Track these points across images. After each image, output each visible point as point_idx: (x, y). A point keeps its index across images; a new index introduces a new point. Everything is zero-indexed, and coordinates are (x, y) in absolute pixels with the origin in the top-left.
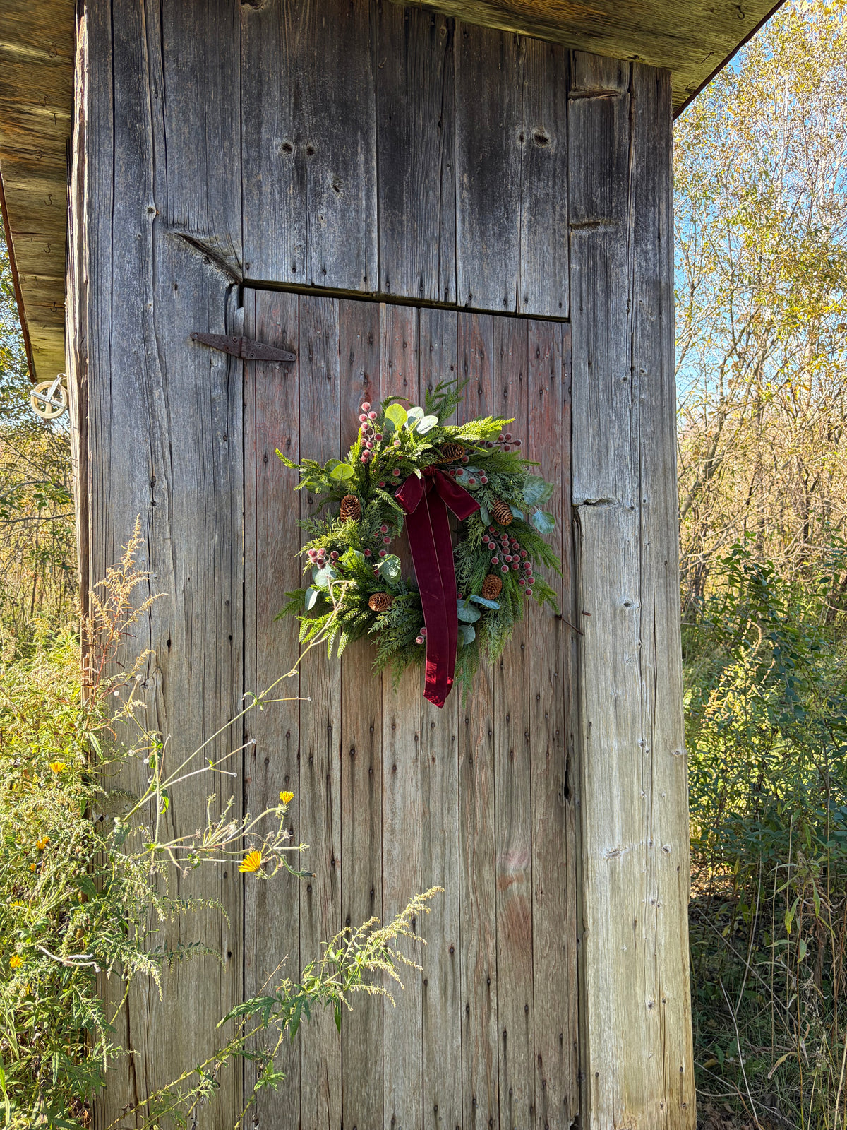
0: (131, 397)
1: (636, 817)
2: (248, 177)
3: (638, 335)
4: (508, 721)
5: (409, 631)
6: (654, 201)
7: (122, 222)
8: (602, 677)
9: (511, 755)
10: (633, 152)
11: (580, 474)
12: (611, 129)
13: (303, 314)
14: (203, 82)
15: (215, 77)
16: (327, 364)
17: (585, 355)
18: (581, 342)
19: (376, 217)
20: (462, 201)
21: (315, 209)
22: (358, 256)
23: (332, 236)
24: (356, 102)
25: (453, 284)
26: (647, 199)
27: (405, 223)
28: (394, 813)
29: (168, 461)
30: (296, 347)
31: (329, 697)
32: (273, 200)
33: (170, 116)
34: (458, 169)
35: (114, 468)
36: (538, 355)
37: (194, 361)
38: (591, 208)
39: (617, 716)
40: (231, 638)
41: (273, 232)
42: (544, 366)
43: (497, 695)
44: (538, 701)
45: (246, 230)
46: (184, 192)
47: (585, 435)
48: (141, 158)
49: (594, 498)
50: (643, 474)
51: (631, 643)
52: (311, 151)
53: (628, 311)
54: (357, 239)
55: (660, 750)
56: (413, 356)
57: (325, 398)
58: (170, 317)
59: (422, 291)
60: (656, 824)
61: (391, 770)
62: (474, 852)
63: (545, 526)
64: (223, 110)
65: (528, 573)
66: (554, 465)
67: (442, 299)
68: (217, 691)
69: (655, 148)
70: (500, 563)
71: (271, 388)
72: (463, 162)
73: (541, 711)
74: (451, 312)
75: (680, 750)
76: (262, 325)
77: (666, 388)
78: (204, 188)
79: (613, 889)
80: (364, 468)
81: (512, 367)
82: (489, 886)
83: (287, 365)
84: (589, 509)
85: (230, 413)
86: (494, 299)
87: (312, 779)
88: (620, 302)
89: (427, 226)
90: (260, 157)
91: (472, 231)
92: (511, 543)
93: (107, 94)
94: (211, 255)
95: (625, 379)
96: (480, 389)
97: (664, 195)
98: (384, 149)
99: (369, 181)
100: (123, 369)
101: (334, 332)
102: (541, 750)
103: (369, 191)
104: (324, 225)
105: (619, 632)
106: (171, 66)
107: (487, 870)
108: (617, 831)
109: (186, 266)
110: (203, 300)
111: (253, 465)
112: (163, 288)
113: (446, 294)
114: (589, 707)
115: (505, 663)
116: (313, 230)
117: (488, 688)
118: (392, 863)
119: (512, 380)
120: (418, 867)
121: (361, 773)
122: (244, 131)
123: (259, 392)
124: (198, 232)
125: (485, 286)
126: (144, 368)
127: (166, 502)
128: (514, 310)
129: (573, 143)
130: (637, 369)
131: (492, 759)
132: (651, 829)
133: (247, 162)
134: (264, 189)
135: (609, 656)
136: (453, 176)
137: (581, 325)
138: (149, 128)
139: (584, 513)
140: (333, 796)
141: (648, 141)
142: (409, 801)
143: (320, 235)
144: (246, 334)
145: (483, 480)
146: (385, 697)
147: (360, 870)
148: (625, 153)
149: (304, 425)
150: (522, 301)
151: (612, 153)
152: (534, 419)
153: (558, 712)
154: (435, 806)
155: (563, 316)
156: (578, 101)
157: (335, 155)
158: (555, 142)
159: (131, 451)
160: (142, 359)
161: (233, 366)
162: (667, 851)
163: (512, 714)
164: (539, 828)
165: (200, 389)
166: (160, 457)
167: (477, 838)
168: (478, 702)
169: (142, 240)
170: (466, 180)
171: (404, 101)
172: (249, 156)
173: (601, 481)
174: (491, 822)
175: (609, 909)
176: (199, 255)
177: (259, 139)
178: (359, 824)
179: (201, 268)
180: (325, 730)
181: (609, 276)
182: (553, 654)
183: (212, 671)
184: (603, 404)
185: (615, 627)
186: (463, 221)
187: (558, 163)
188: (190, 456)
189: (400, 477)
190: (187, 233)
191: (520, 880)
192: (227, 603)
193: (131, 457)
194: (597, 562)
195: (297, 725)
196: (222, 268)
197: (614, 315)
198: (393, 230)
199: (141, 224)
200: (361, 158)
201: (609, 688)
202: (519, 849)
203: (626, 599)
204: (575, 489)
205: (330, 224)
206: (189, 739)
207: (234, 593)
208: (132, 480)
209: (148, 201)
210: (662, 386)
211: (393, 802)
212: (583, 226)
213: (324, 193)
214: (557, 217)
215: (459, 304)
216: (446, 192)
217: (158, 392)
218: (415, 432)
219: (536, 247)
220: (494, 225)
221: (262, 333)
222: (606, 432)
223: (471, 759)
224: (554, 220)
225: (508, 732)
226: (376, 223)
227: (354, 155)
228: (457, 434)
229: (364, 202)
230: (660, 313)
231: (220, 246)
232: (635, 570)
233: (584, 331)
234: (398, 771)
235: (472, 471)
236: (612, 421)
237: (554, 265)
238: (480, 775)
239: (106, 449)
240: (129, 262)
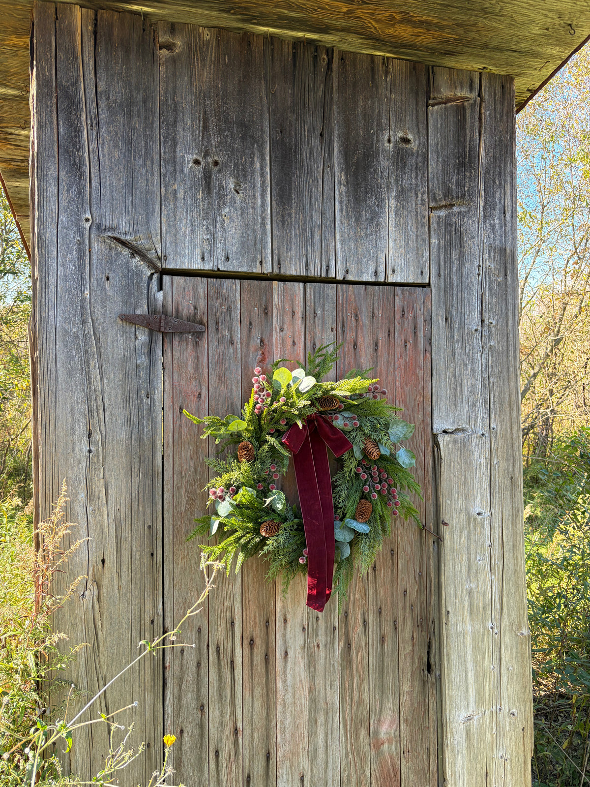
0: (72, 367)
1: (487, 688)
2: (166, 186)
3: (487, 293)
4: (380, 613)
5: (294, 550)
6: (500, 184)
7: (65, 230)
8: (458, 574)
9: (382, 639)
10: (482, 145)
11: (439, 409)
12: (464, 128)
13: (211, 293)
14: (130, 114)
15: (139, 110)
16: (230, 332)
17: (443, 312)
18: (439, 301)
19: (269, 212)
20: (340, 194)
21: (220, 208)
22: (255, 244)
23: (233, 230)
24: (253, 122)
25: (332, 263)
26: (494, 183)
27: (293, 215)
28: (286, 690)
29: (102, 417)
30: (205, 320)
31: (232, 599)
32: (186, 204)
33: (103, 144)
34: (336, 168)
35: (59, 424)
36: (403, 315)
37: (122, 336)
38: (447, 193)
39: (471, 605)
40: (152, 554)
41: (185, 228)
42: (408, 324)
43: (371, 592)
44: (405, 595)
45: (163, 229)
46: (114, 203)
47: (443, 376)
48: (80, 179)
49: (450, 427)
50: (492, 406)
51: (482, 545)
52: (216, 163)
53: (479, 275)
54: (254, 231)
55: (507, 633)
56: (300, 322)
57: (229, 359)
58: (103, 302)
59: (307, 270)
60: (504, 693)
61: (283, 656)
62: (352, 719)
63: (407, 461)
64: (145, 135)
65: (394, 498)
66: (417, 403)
67: (324, 275)
68: (142, 598)
69: (501, 141)
70: (370, 492)
71: (185, 353)
72: (341, 163)
73: (408, 604)
74: (331, 285)
75: (524, 632)
76: (178, 304)
77: (511, 335)
78: (130, 198)
79: (468, 747)
80: (257, 419)
81: (382, 326)
82: (364, 747)
83: (198, 335)
84: (447, 437)
85: (152, 376)
86: (367, 272)
87: (219, 664)
88: (471, 268)
89: (311, 217)
90: (175, 171)
91: (348, 217)
92: (380, 473)
93: (52, 129)
94: (136, 251)
95: (476, 330)
96: (355, 344)
97: (509, 179)
98: (276, 157)
99: (264, 182)
100: (65, 346)
101: (236, 306)
102: (407, 636)
103: (264, 191)
104: (227, 221)
105: (473, 537)
106: (103, 104)
107: (363, 734)
108: (472, 699)
109: (115, 261)
110: (129, 288)
111: (171, 415)
112: (97, 280)
113: (327, 271)
114: (447, 598)
115: (377, 566)
116: (218, 225)
117: (364, 587)
118: (284, 731)
119: (382, 337)
120: (306, 734)
121: (259, 658)
122: (162, 151)
123: (175, 357)
124: (125, 234)
125: (359, 262)
126: (82, 344)
127: (100, 450)
128: (383, 280)
129: (432, 141)
130: (486, 322)
131: (367, 644)
132: (500, 698)
133: (165, 176)
134: (178, 195)
135: (464, 556)
136: (333, 175)
137: (439, 289)
138: (86, 155)
139: (443, 440)
140: (236, 677)
141: (495, 135)
142: (298, 680)
143: (224, 230)
144: (165, 312)
145: (355, 424)
146: (278, 597)
147: (258, 737)
148: (476, 147)
149: (212, 382)
150: (389, 272)
151: (465, 147)
152: (400, 366)
153: (422, 604)
154: (319, 683)
155: (424, 281)
156: (436, 107)
157: (236, 165)
158: (417, 142)
159: (72, 411)
160: (81, 337)
161: (154, 338)
162: (514, 715)
163: (383, 607)
164: (405, 698)
165: (127, 358)
166: (95, 414)
167: (354, 708)
168: (355, 599)
169: (81, 243)
170: (343, 177)
171: (292, 118)
172: (167, 171)
173: (456, 413)
174: (366, 694)
175: (465, 763)
176: (126, 252)
177: (175, 157)
178: (257, 700)
179: (128, 262)
180: (229, 625)
181: (462, 247)
182: (418, 557)
183: (138, 582)
184: (458, 351)
185: (469, 532)
186: (341, 210)
187: (420, 158)
188: (119, 412)
189: (286, 425)
190: (117, 235)
191: (390, 741)
192: (149, 527)
193: (72, 415)
194: (454, 480)
195: (206, 622)
196: (145, 261)
197: (467, 279)
198: (283, 221)
199: (80, 231)
200: (258, 166)
201: (464, 583)
202: (389, 716)
203: (479, 510)
204: (435, 421)
205: (232, 220)
206: (119, 637)
207: (155, 519)
208: (73, 434)
209: (85, 212)
210: (507, 334)
211: (285, 681)
212: (440, 207)
213: (227, 195)
214: (419, 202)
215: (338, 278)
216: (327, 188)
217: (94, 363)
218: (297, 391)
219: (402, 228)
220: (366, 212)
221: (177, 311)
222: (460, 374)
223: (349, 644)
224: (416, 204)
225: (380, 621)
226: (269, 217)
227: (252, 163)
228: (333, 389)
229: (259, 201)
230: (506, 275)
231: (143, 243)
232: (486, 485)
233: (442, 293)
234: (289, 656)
235: (346, 415)
236: (465, 365)
237: (417, 241)
238: (357, 657)
239: (52, 410)
240: (70, 262)
